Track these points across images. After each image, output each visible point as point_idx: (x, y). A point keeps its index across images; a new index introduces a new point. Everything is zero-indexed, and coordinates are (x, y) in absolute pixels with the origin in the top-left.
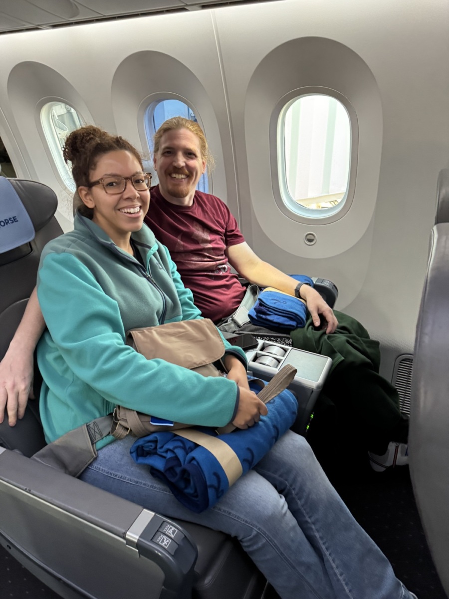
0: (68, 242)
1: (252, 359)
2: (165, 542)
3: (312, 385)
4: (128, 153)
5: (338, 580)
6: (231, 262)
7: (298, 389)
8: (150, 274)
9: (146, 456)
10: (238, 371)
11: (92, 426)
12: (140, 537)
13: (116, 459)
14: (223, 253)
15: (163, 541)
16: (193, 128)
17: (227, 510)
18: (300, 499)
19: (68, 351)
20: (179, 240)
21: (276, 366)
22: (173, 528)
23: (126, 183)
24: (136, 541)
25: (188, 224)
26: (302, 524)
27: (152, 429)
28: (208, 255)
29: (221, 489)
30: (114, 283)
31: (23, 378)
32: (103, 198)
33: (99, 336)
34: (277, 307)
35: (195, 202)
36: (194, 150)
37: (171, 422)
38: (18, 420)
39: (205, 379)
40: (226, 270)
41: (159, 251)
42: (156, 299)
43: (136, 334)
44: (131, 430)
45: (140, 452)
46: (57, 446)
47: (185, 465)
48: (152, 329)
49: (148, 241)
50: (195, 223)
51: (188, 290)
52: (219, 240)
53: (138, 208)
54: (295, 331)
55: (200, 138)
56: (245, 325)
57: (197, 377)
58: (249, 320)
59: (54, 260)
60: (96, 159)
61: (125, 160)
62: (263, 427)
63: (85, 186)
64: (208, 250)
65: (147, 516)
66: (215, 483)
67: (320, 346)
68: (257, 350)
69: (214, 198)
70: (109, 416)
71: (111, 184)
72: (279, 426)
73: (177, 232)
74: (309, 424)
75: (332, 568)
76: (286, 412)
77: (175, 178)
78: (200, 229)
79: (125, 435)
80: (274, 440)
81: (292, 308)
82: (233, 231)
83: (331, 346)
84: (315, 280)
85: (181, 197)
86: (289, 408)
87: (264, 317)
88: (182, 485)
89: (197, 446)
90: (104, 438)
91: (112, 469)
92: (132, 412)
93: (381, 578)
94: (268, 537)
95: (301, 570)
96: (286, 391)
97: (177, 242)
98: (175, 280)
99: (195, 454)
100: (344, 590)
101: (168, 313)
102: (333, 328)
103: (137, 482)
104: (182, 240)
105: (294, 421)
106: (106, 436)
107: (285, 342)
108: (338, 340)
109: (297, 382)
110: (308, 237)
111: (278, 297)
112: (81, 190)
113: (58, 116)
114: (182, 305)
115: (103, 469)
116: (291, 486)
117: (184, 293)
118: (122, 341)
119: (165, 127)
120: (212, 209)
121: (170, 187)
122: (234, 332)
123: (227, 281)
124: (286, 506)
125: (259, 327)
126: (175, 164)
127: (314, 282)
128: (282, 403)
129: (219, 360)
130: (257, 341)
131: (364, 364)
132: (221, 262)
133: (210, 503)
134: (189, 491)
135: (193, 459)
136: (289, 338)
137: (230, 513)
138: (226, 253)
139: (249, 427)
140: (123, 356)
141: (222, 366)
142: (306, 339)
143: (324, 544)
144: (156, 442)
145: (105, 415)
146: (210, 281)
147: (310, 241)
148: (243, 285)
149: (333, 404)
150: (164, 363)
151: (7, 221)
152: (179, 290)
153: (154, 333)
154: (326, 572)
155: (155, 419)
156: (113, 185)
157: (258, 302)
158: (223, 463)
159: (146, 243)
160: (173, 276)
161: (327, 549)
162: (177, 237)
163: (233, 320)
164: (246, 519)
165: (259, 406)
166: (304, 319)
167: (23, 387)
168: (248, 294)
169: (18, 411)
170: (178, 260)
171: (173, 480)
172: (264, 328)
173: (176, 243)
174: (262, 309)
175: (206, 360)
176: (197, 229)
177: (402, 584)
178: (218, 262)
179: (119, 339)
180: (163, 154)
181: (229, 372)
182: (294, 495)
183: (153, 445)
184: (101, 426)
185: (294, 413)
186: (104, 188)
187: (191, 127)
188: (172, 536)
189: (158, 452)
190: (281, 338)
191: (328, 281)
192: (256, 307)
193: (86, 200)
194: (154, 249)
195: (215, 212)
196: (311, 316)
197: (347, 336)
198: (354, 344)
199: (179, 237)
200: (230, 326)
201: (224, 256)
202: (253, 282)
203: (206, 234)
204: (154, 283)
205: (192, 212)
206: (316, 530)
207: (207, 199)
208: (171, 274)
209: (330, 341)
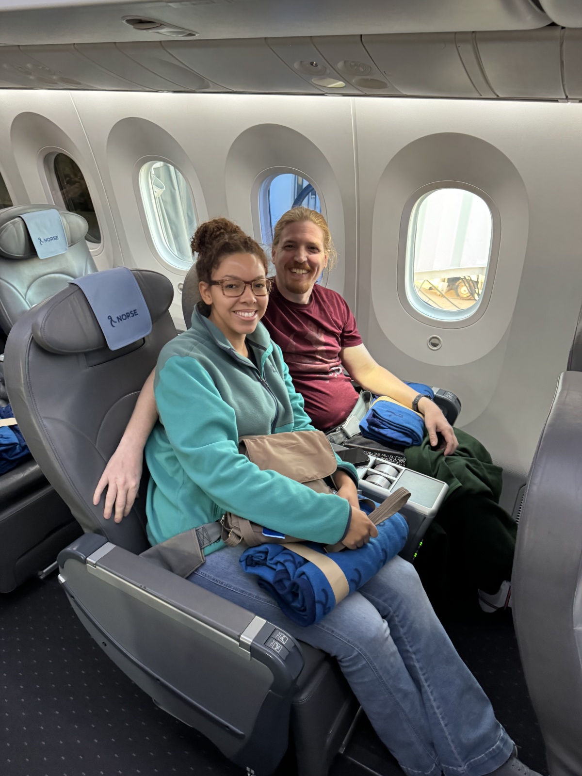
0: (190, 345)
1: (363, 477)
2: (277, 648)
3: (424, 511)
4: (254, 256)
5: (435, 713)
6: (345, 364)
7: (411, 515)
8: (264, 378)
9: (254, 566)
10: (348, 489)
11: (201, 530)
12: (254, 640)
13: (223, 566)
14: (337, 355)
15: (275, 646)
16: (317, 220)
18: (402, 626)
19: (186, 456)
20: (291, 340)
21: (387, 487)
22: (284, 636)
23: (245, 287)
24: (250, 644)
25: (303, 323)
26: (403, 652)
27: (263, 540)
28: (320, 357)
29: (327, 606)
30: (232, 388)
34: (392, 420)
35: (313, 297)
36: (317, 244)
38: (124, 517)
39: (319, 495)
40: (340, 372)
41: (274, 353)
42: (269, 406)
43: (248, 441)
44: (243, 539)
45: (250, 562)
46: (165, 548)
47: (294, 578)
48: (264, 438)
50: (310, 322)
51: (299, 395)
52: (335, 342)
53: (255, 313)
54: (410, 449)
55: (325, 231)
56: (355, 437)
57: (310, 493)
58: (360, 431)
59: (177, 363)
60: (220, 259)
61: (251, 263)
62: (373, 549)
63: (206, 282)
64: (321, 353)
65: (259, 622)
66: (323, 600)
67: (437, 469)
68: (368, 468)
69: (333, 294)
72: (388, 551)
75: (429, 700)
76: (396, 537)
77: (295, 273)
78: (314, 329)
79: (238, 543)
80: (382, 564)
81: (408, 423)
82: (351, 331)
83: (448, 470)
84: (435, 391)
86: (399, 532)
87: (376, 429)
88: (289, 598)
89: (306, 561)
90: (212, 545)
91: (219, 577)
92: (245, 521)
94: (368, 659)
95: (398, 696)
96: (397, 515)
97: (290, 342)
99: (304, 568)
100: (440, 724)
101: (279, 420)
102: (451, 450)
104: (294, 340)
105: (403, 546)
106: (214, 543)
107: (398, 461)
108: (457, 463)
109: (409, 506)
110: (432, 341)
111: (394, 409)
112: (202, 285)
114: (294, 411)
115: (209, 575)
116: (395, 612)
117: (295, 398)
118: (236, 450)
121: (290, 282)
122: (341, 444)
124: (388, 632)
125: (370, 440)
126: (297, 259)
127: (435, 393)
128: (392, 526)
129: (329, 477)
130: (368, 457)
131: (483, 493)
132: (334, 364)
134: (297, 604)
135: (304, 573)
136: (402, 457)
138: (341, 355)
139: (358, 548)
140: (239, 465)
141: (332, 483)
142: (421, 459)
144: (266, 553)
147: (435, 345)
150: (278, 475)
151: (128, 314)
152: (290, 394)
153: (266, 442)
156: (231, 287)
157: (370, 412)
158: (331, 580)
159: (261, 344)
160: (285, 379)
161: (426, 680)
162: (289, 337)
163: (341, 429)
164: (348, 638)
165: (369, 528)
166: (421, 436)
167: (133, 483)
169: (125, 508)
170: (288, 361)
171: (281, 592)
172: (376, 442)
173: (288, 342)
174: (374, 421)
175: (318, 474)
176: (311, 330)
177: (501, 726)
178: (329, 365)
179: (234, 447)
180: (284, 247)
181: (339, 489)
182: (397, 623)
183: (263, 556)
184: (210, 532)
185: (404, 538)
186: (223, 290)
187: (315, 220)
188: (284, 643)
189: (268, 564)
190: (394, 455)
191: (451, 394)
192: (369, 418)
193: (204, 296)
194: (270, 350)
195: (333, 311)
196: (429, 435)
197: (468, 460)
198: (474, 469)
199: (292, 336)
200: (338, 436)
201: (338, 358)
202: (366, 388)
203: (319, 335)
204: (268, 388)
205: (308, 310)
206: (417, 660)
207: (326, 295)
208: (283, 377)
209: (447, 464)
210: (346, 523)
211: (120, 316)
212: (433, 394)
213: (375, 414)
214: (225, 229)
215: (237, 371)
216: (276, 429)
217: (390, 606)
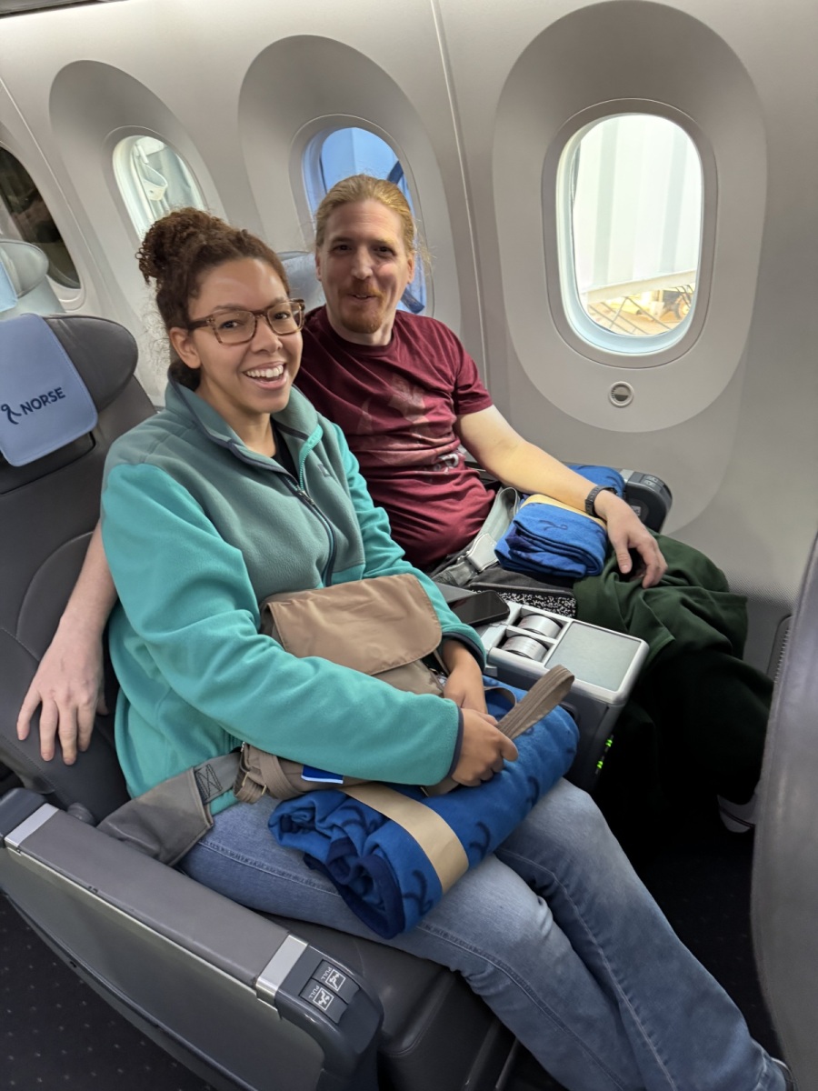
0: (151, 440)
1: (496, 644)
2: (323, 1000)
3: (606, 697)
4: (259, 264)
5: (645, 1044)
6: (465, 443)
7: (579, 704)
8: (305, 489)
9: (296, 832)
10: (466, 675)
11: (203, 771)
12: (281, 987)
13: (245, 832)
14: (450, 429)
15: (319, 999)
16: (388, 197)
17: (440, 928)
18: (577, 903)
19: (158, 647)
20: (365, 413)
21: (540, 658)
22: (338, 975)
23: (256, 322)
24: (273, 994)
25: (382, 380)
26: (579, 946)
27: (306, 787)
28: (420, 436)
29: (427, 899)
31: (84, 682)
32: (215, 351)
33: (211, 618)
34: (549, 537)
35: (396, 334)
36: (389, 242)
37: (339, 777)
40: (456, 463)
41: (325, 439)
42: (315, 537)
43: (277, 607)
44: (267, 789)
45: (286, 826)
46: (144, 806)
47: (362, 859)
48: (306, 597)
49: (302, 424)
50: (395, 377)
51: (381, 510)
52: (442, 407)
53: (281, 368)
54: (582, 582)
55: (403, 216)
56: (489, 569)
58: (497, 560)
59: (124, 478)
60: (200, 277)
61: (253, 277)
62: (510, 782)
63: (182, 327)
64: (420, 427)
65: (294, 947)
66: (417, 890)
67: (630, 612)
68: (507, 625)
69: (432, 325)
70: (233, 754)
71: (228, 325)
72: (540, 779)
73: (360, 396)
74: (603, 758)
75: (634, 1023)
76: (555, 750)
78: (404, 388)
79: (258, 796)
80: (530, 804)
81: (577, 538)
82: (469, 386)
83: (649, 613)
84: (626, 476)
85: (367, 333)
86: (560, 743)
87: (524, 555)
89: (385, 819)
90: (225, 795)
91: (239, 850)
92: (270, 758)
93: (725, 1041)
94: (516, 976)
95: (577, 1029)
96: (558, 711)
97: (361, 415)
98: (355, 494)
99: (378, 837)
100: (655, 1061)
101: (339, 559)
102: (655, 576)
103: (283, 874)
104: (370, 412)
106: (228, 791)
107: (563, 605)
108: (665, 600)
109: (578, 689)
110: (618, 392)
111: (552, 517)
112: (175, 334)
113: (148, 156)
114: (365, 541)
115: (225, 847)
116: (562, 880)
117: (372, 517)
118: (251, 626)
119: (335, 196)
120: (429, 346)
121: (347, 314)
122: (466, 585)
123: (458, 484)
124: (550, 919)
125: (514, 573)
126: (355, 273)
127: (626, 481)
128: (547, 733)
129: (432, 654)
130: (507, 607)
131: (715, 646)
132: (446, 448)
133: (408, 924)
134: (371, 899)
135: (377, 846)
136: (570, 598)
137: (446, 935)
138: (457, 429)
139: (484, 782)
140: (251, 657)
142: (603, 600)
143: (620, 982)
144: (312, 810)
145: (227, 751)
146: (424, 486)
147: (621, 398)
148: (488, 487)
149: (649, 720)
150: (328, 666)
151: (44, 399)
152: (360, 512)
153: (311, 604)
154: (622, 1030)
155: (310, 771)
156: (231, 326)
157: (513, 526)
158: (431, 852)
159: (298, 429)
160: (351, 486)
161: (626, 991)
162: (360, 406)
163: (466, 559)
164: (474, 945)
165: (500, 747)
166: (601, 559)
167: (85, 697)
168: (498, 506)
169: (78, 738)
170: (363, 449)
171: (343, 880)
172: (524, 576)
173: (359, 417)
174: (520, 540)
175: (409, 653)
176: (399, 389)
178: (439, 449)
180: (333, 251)
181: (450, 673)
182: (567, 898)
183: (308, 815)
184: (219, 773)
185: (570, 751)
186: (216, 334)
187: (383, 198)
188: (337, 989)
189: (317, 828)
190: (556, 595)
191: (653, 479)
192: (510, 536)
193: (184, 353)
194: (315, 437)
195: (434, 353)
196: (616, 555)
197: (685, 591)
198: (697, 605)
199: (366, 405)
200: (460, 571)
201: (453, 435)
202: (509, 483)
203: (416, 396)
204: (314, 506)
205: (389, 357)
206: (607, 957)
207: (420, 326)
208: (347, 483)
209: (648, 604)
210: (453, 748)
211: (27, 403)
212: (623, 481)
213: (520, 530)
214: (195, 226)
215: (250, 483)
216: (334, 575)
217: (554, 870)
